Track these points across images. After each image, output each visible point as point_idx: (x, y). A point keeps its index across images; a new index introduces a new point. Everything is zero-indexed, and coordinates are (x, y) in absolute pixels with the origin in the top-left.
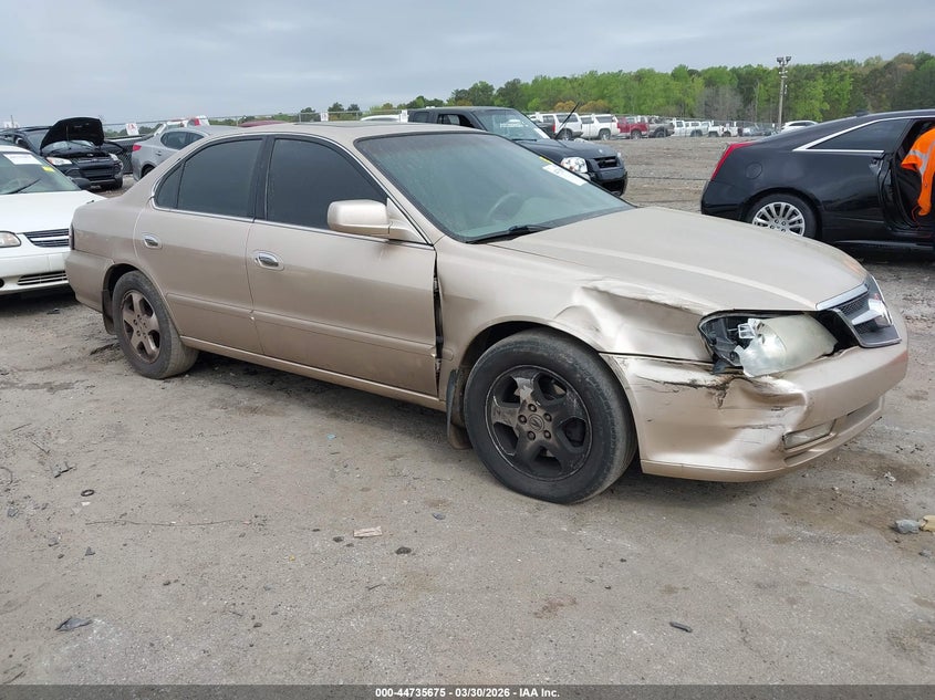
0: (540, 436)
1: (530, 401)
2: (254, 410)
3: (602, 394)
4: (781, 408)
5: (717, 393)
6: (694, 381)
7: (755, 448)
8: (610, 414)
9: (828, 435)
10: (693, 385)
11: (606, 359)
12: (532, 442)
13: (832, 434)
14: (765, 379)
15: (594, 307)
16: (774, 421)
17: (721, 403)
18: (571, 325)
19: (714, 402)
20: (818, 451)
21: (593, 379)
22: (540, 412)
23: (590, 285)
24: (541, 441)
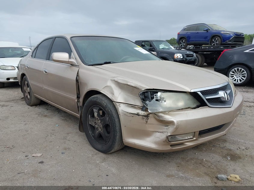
0: (100, 130)
1: (97, 117)
2: (45, 116)
3: (113, 116)
4: (168, 126)
5: (145, 118)
6: (138, 113)
7: (158, 140)
8: (115, 123)
9: (192, 138)
10: (138, 114)
11: (115, 104)
12: (98, 131)
13: (194, 138)
14: (161, 114)
15: (113, 86)
16: (165, 130)
17: (147, 122)
18: (106, 92)
19: (144, 121)
20: (189, 144)
21: (111, 111)
22: (99, 121)
23: (113, 79)
24: (100, 131)
